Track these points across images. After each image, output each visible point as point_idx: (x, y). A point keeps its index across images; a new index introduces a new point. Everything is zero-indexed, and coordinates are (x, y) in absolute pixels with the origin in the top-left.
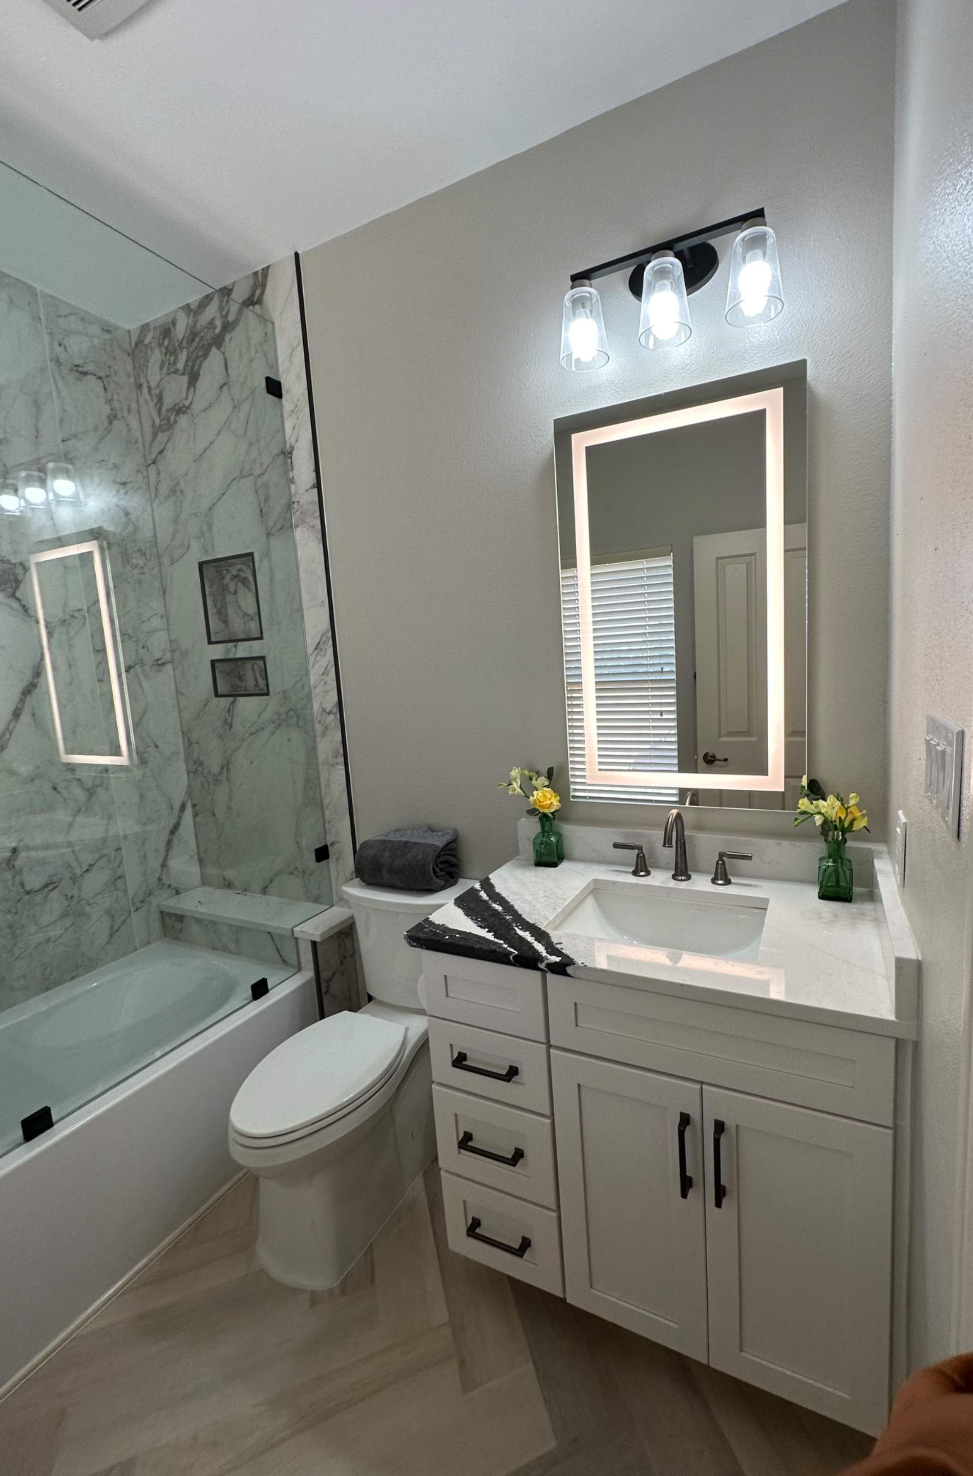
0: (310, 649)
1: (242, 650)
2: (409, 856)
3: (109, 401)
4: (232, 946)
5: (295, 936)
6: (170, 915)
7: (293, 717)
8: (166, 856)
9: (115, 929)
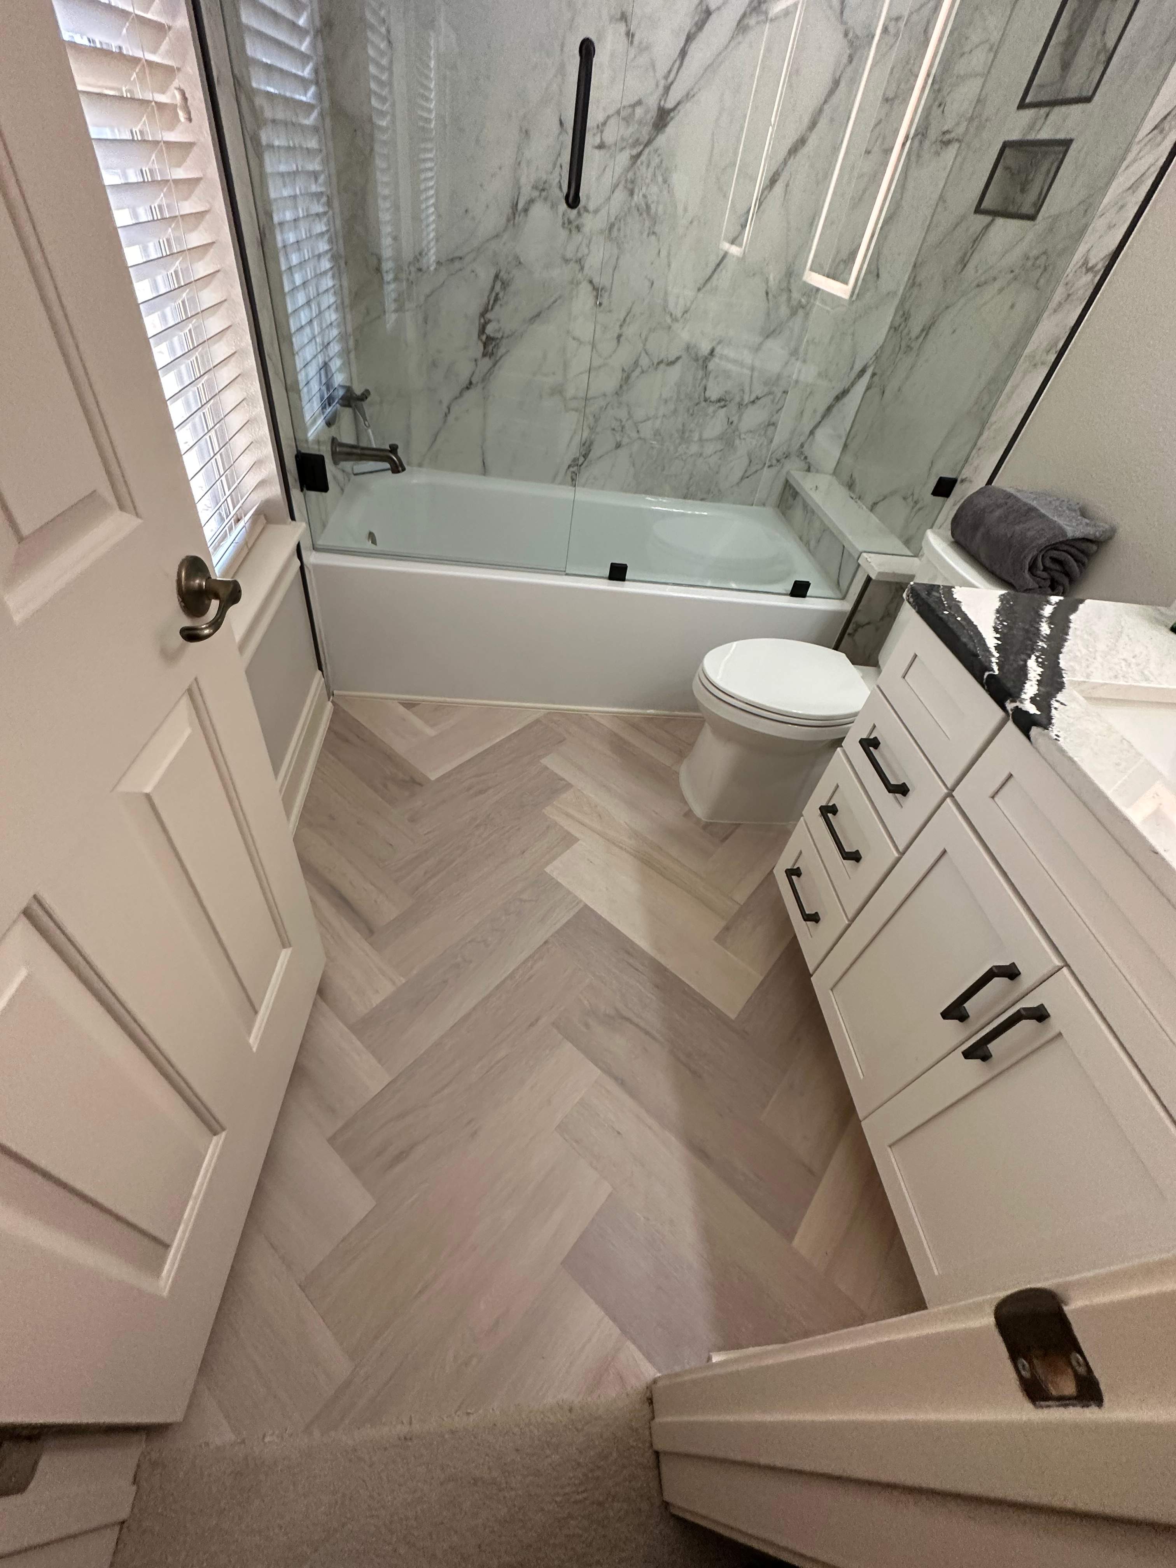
0: (1146, 128)
1: (1050, 125)
2: (1019, 528)
4: (812, 543)
5: (860, 561)
6: (791, 487)
7: (1039, 267)
8: (820, 422)
9: (747, 474)
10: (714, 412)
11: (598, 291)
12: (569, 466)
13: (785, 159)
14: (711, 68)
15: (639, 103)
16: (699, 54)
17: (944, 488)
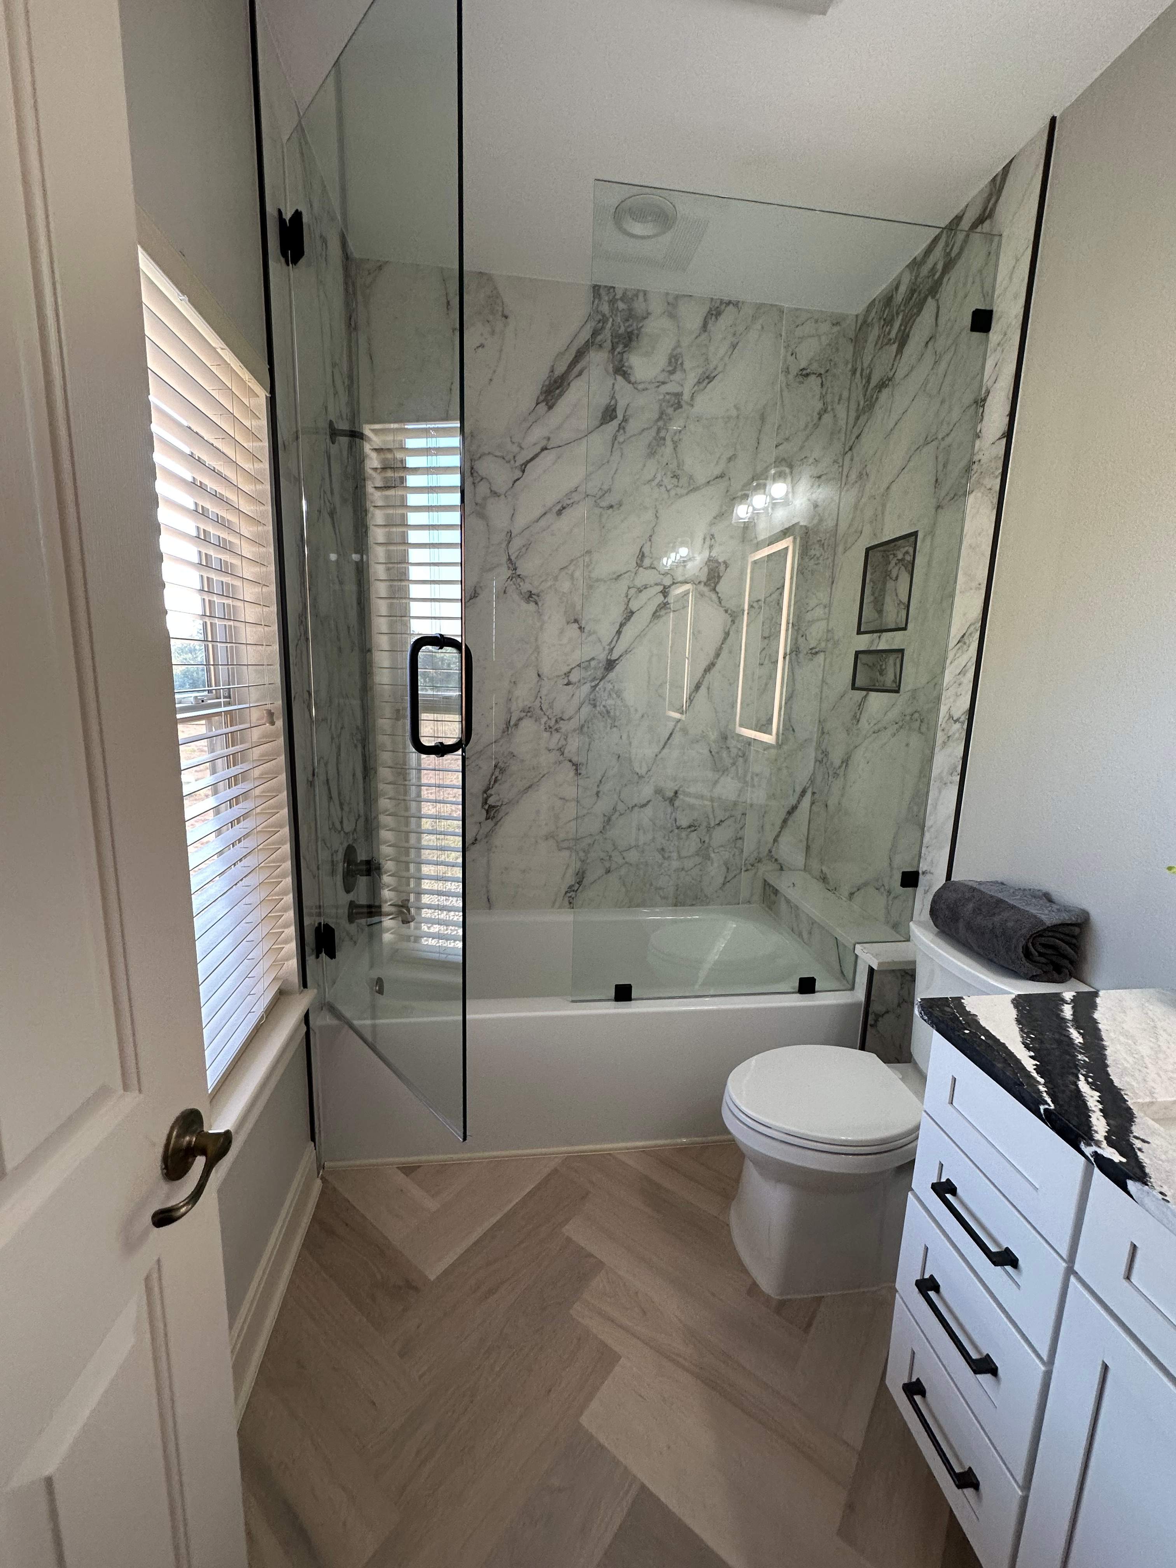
0: (953, 642)
1: (884, 642)
2: (996, 919)
3: (822, 397)
4: (805, 935)
5: (856, 952)
6: (770, 886)
7: (917, 720)
8: (780, 832)
9: (728, 880)
10: (687, 836)
11: (576, 766)
12: (566, 893)
13: (703, 675)
14: (640, 636)
15: (593, 659)
16: (630, 631)
17: (910, 879)
